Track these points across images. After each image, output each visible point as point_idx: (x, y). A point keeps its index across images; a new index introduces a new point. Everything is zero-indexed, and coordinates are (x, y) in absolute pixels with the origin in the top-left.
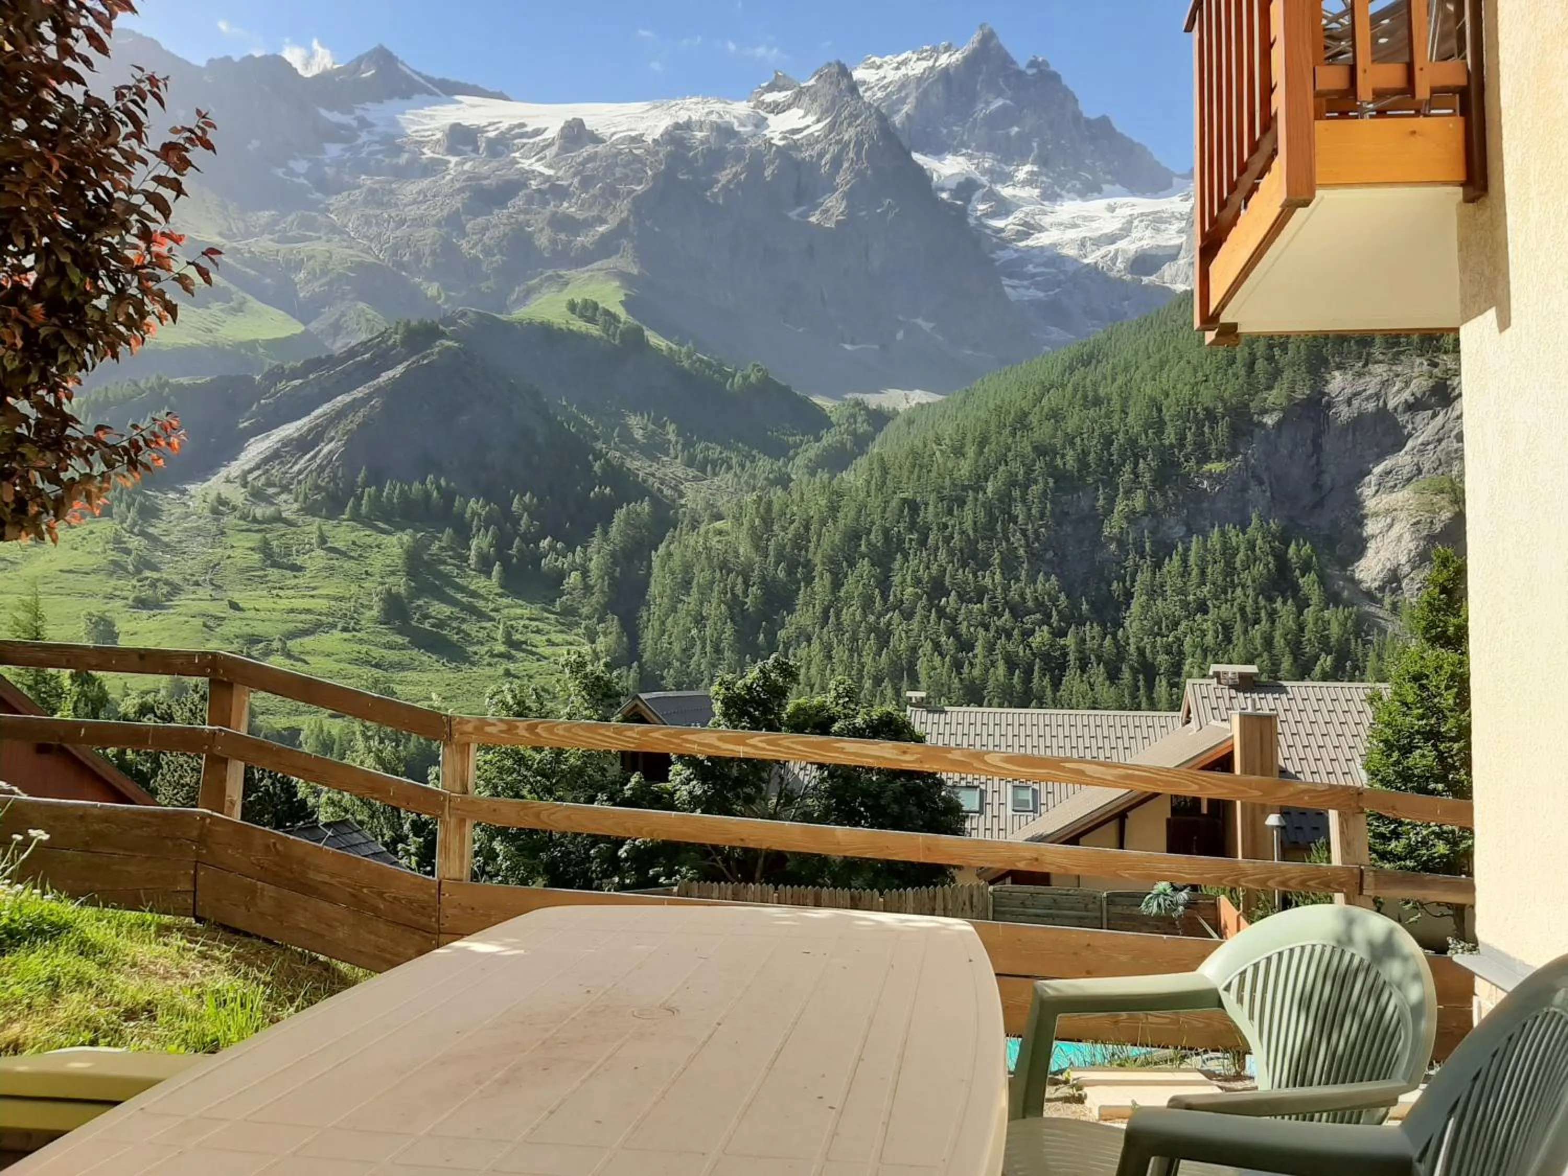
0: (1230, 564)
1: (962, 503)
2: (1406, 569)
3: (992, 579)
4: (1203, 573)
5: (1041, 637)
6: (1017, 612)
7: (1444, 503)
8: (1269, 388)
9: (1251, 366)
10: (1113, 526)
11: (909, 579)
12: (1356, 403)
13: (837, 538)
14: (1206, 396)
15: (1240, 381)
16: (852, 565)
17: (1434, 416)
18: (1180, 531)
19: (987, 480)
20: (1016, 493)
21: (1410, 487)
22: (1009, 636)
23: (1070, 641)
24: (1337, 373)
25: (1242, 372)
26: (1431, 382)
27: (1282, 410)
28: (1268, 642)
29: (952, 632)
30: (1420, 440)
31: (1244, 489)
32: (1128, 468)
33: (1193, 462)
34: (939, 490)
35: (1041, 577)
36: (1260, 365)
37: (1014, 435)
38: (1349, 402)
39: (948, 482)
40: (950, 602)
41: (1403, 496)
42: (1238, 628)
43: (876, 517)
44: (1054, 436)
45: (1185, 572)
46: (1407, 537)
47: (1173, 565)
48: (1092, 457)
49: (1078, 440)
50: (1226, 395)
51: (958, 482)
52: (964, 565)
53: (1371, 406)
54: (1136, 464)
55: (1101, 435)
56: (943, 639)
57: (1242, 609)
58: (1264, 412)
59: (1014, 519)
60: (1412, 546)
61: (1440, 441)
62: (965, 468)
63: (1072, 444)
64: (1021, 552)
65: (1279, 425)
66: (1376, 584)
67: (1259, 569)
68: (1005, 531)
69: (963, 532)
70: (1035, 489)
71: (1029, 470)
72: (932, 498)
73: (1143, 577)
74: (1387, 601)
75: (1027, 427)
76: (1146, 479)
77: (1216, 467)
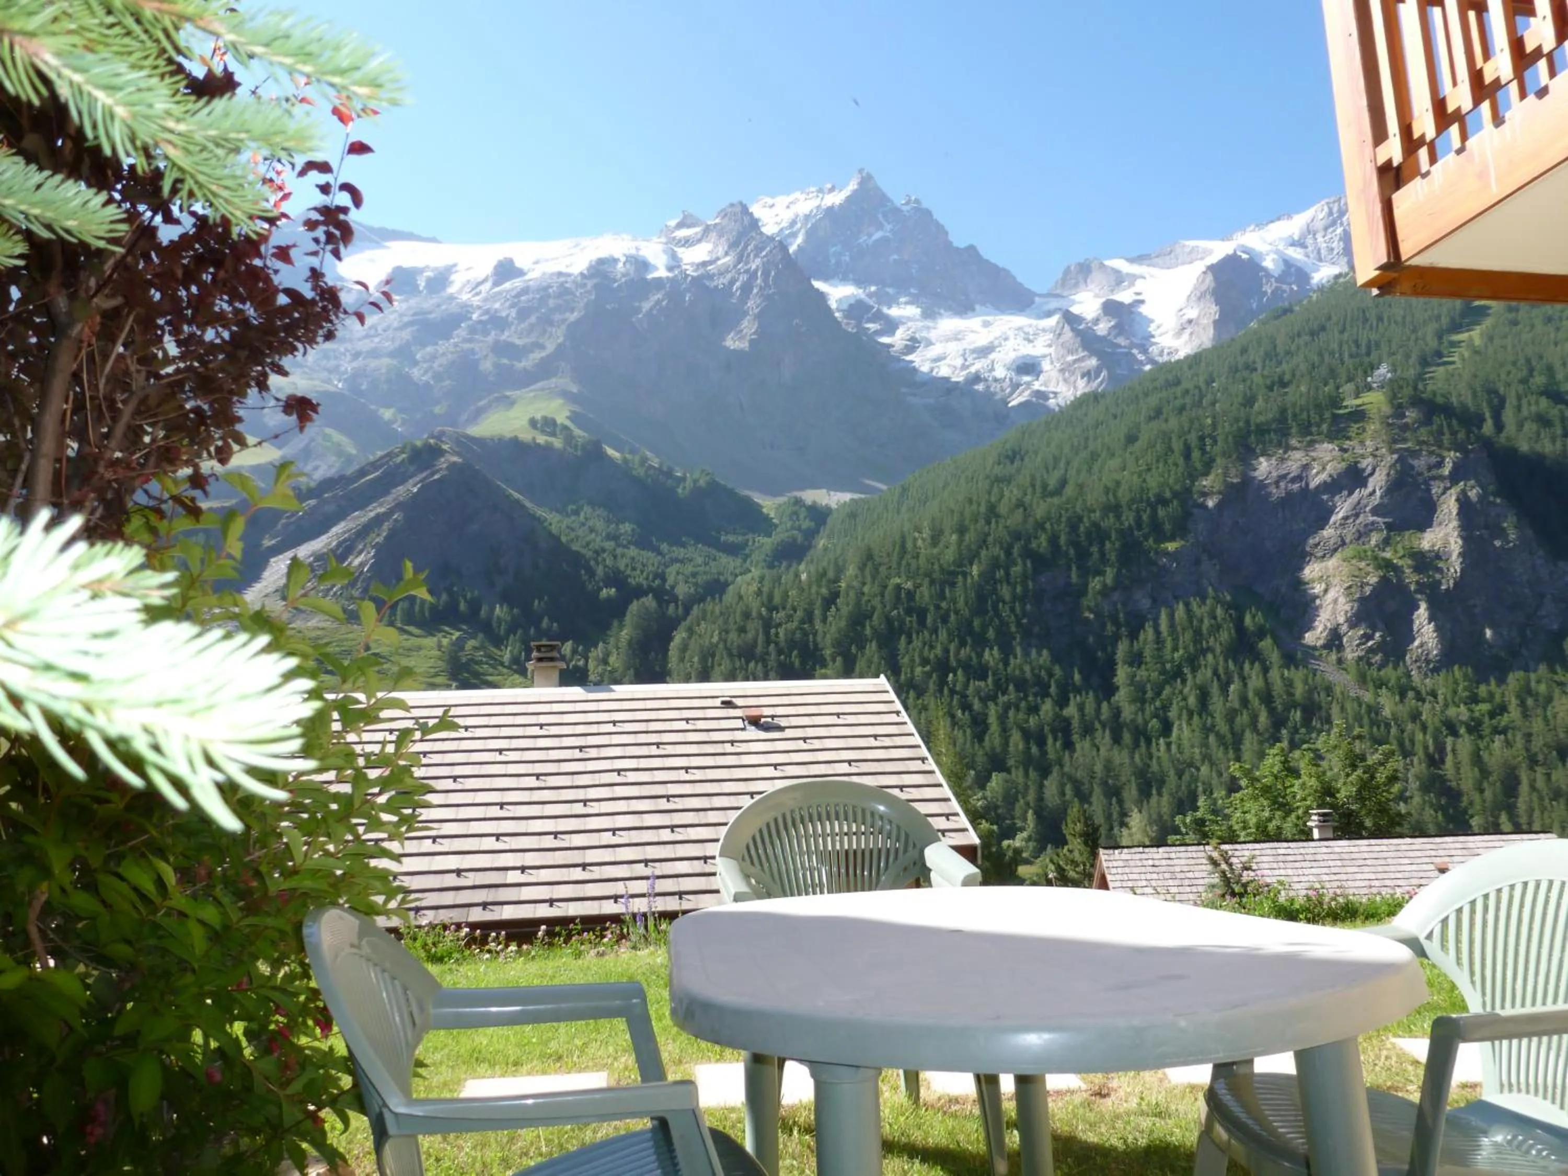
0: (1198, 633)
1: (953, 585)
2: (1344, 628)
3: (991, 656)
4: (1175, 640)
5: (1047, 707)
6: (1021, 685)
7: (1370, 569)
8: (1206, 474)
9: (1187, 455)
10: (1089, 600)
11: (917, 660)
12: (1282, 484)
13: (843, 624)
14: (1153, 482)
15: (1180, 469)
16: (862, 648)
17: (1351, 493)
18: (1146, 603)
19: (971, 564)
20: (1000, 574)
21: (1338, 555)
22: (1018, 709)
23: (1071, 711)
24: (1262, 459)
25: (1181, 461)
26: (1343, 465)
27: (1219, 493)
28: (1244, 701)
29: (966, 706)
30: (1341, 515)
31: (1197, 562)
32: (1094, 549)
33: (1151, 541)
34: (928, 574)
35: (1034, 652)
36: (1196, 454)
37: (988, 523)
38: (1277, 483)
39: (936, 567)
40: (957, 678)
41: (1332, 563)
42: (1215, 689)
43: (876, 602)
44: (1025, 521)
45: (1159, 640)
46: (1342, 600)
47: (1148, 634)
48: (1063, 539)
49: (1048, 526)
50: (1171, 481)
51: (945, 566)
52: (963, 644)
53: (1296, 486)
54: (1102, 544)
55: (1069, 519)
56: (959, 713)
57: (1215, 673)
58: (1205, 495)
59: (1001, 599)
60: (1347, 607)
61: (1357, 515)
62: (949, 556)
63: (1043, 529)
64: (1013, 629)
65: (1219, 506)
66: (1320, 643)
67: (1224, 636)
68: (995, 608)
69: (957, 612)
70: (1017, 570)
71: (1008, 553)
72: (926, 582)
73: (1122, 648)
74: (1334, 657)
75: (998, 516)
76: (1113, 557)
77: (1171, 546)
